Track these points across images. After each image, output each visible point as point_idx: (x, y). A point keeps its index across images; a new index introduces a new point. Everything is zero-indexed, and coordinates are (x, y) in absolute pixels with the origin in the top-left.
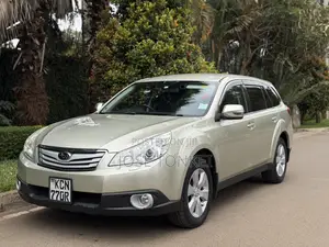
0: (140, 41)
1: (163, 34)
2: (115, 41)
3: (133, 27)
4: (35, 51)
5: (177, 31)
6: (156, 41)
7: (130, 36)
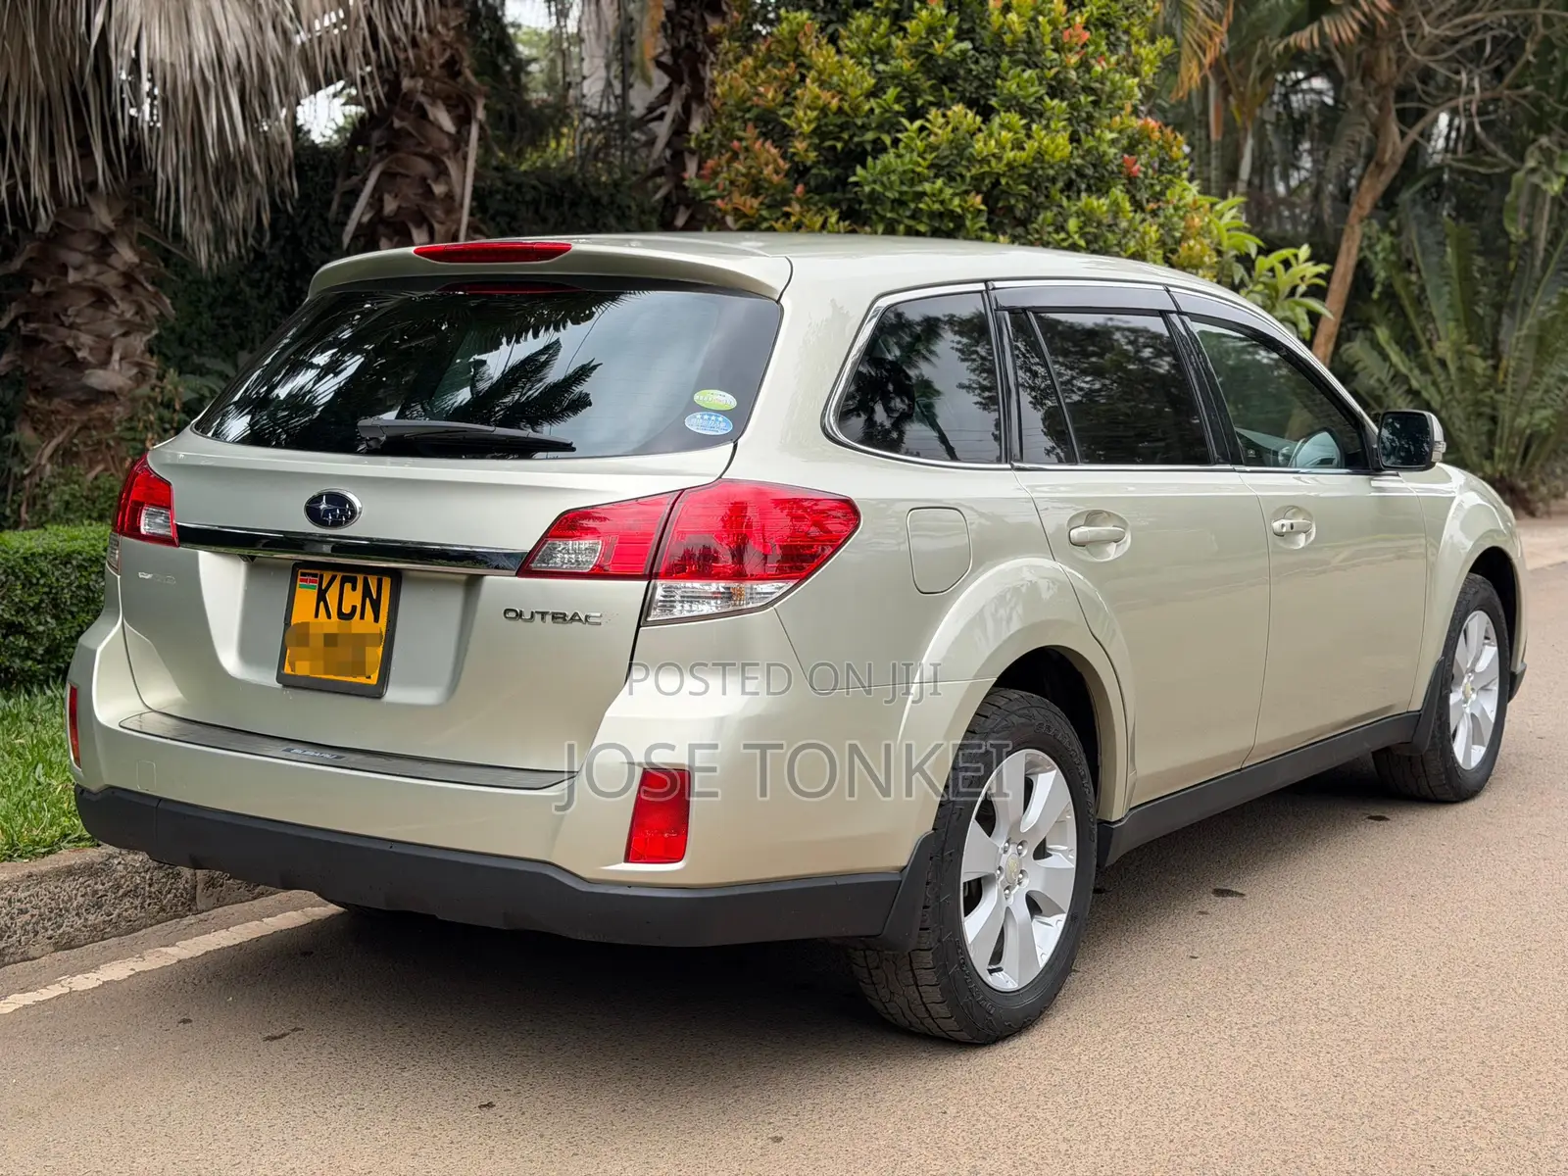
0: (914, 114)
1: (1018, 81)
2: (803, 119)
3: (883, 53)
4: (435, 160)
5: (1084, 65)
6: (986, 113)
7: (875, 93)
